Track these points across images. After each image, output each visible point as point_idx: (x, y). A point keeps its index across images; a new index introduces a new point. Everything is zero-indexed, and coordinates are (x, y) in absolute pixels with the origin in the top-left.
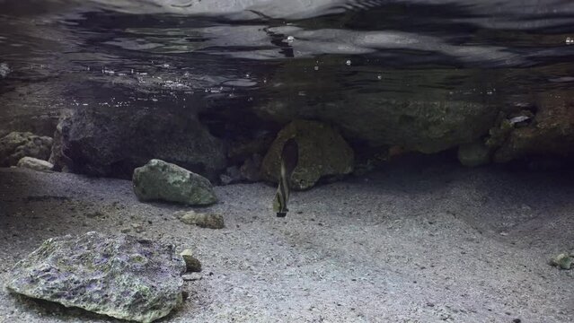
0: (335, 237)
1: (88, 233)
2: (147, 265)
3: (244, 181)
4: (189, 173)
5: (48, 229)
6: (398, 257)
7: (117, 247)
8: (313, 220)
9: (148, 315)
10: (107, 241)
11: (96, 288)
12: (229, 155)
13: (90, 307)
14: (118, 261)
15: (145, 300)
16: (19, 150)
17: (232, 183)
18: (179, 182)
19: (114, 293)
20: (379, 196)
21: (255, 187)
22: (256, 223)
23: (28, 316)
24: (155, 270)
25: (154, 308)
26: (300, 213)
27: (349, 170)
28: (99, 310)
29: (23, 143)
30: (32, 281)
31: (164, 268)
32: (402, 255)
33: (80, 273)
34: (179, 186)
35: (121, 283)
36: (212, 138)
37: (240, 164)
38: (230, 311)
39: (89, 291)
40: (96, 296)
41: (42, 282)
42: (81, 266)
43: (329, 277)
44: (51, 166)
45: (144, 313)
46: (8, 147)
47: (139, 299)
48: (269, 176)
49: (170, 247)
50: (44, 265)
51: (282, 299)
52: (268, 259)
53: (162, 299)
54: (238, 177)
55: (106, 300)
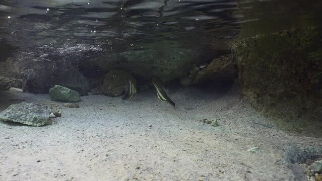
1: (22, 103)
2: (38, 111)
4: (69, 90)
7: (30, 106)
9: (38, 124)
11: (23, 117)
13: (21, 122)
14: (30, 109)
15: (37, 120)
16: (9, 85)
19: (28, 118)
24: (41, 112)
25: (39, 122)
28: (24, 123)
29: (11, 82)
30: (5, 115)
31: (44, 112)
33: (19, 113)
34: (65, 94)
35: (30, 115)
39: (21, 117)
40: (23, 119)
41: (8, 115)
42: (19, 111)
44: (22, 91)
46: (5, 84)
47: (35, 119)
50: (9, 111)
53: (42, 120)
55: (26, 120)
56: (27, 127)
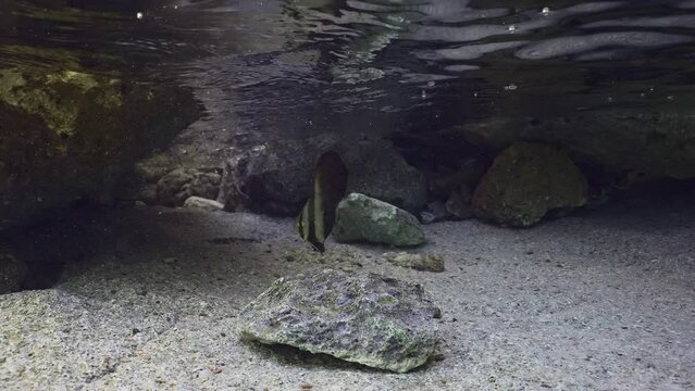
0: (584, 280)
1: (325, 271)
2: (398, 306)
3: (451, 218)
4: (394, 208)
5: (252, 273)
6: (667, 303)
7: (363, 286)
8: (548, 261)
9: (404, 363)
10: (349, 280)
11: (344, 332)
12: (431, 189)
13: (338, 354)
14: (367, 302)
15: (401, 346)
16: (184, 189)
17: (436, 221)
18: (385, 219)
19: (365, 337)
20: (623, 232)
21: (466, 224)
22: (482, 266)
23: (269, 364)
24: (407, 312)
25: (410, 356)
26: (529, 253)
27: (582, 202)
28: (348, 357)
29: (189, 181)
30: (272, 325)
31: (415, 310)
32: (671, 300)
33: (324, 316)
34: (384, 223)
35: (373, 326)
36: (411, 169)
37: (444, 199)
38: (495, 359)
39: (337, 335)
40: (345, 341)
41: (285, 325)
42: (323, 307)
43: (594, 324)
44: (221, 206)
45: (399, 361)
46: (172, 186)
47: (395, 344)
48: (484, 211)
49: (418, 286)
50: (283, 306)
51: (548, 348)
52: (513, 304)
53: (419, 344)
54: (442, 214)
55: (356, 345)
56: (365, 377)
